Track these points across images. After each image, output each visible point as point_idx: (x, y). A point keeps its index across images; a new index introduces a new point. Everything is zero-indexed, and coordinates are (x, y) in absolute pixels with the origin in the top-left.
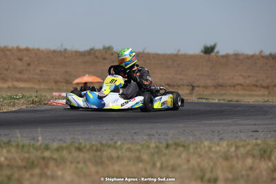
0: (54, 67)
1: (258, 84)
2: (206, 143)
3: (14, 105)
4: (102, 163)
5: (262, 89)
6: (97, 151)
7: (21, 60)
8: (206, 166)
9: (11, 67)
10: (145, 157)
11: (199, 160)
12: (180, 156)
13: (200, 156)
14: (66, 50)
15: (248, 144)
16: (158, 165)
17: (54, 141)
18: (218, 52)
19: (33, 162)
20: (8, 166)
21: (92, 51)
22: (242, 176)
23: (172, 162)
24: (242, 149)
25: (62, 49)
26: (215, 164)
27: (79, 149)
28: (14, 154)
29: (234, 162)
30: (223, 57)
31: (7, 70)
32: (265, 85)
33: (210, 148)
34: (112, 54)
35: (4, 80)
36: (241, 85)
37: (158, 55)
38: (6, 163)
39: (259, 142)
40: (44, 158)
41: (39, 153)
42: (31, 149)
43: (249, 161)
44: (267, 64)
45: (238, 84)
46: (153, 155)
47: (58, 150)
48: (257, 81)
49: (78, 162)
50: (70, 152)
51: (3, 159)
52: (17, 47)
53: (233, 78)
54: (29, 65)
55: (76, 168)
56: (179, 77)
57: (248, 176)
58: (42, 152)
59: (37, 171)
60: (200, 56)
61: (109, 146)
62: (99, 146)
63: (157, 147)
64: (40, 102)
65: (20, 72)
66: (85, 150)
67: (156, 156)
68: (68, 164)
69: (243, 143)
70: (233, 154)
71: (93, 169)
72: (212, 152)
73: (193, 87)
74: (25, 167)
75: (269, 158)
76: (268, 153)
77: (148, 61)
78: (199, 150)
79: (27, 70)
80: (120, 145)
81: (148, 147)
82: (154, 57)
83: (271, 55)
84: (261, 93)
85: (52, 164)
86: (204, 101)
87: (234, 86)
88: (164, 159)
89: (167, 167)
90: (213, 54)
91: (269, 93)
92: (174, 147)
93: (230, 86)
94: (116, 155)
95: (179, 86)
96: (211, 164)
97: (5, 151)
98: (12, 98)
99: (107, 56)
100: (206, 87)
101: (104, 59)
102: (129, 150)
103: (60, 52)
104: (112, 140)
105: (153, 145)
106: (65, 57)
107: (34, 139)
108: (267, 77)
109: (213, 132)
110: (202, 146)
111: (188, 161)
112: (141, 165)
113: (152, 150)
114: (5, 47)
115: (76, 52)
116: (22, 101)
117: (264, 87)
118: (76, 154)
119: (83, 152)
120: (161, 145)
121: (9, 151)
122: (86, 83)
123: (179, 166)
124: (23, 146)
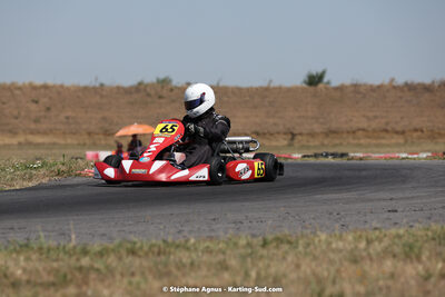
0: (86, 112)
1: (389, 128)
2: (323, 237)
3: (30, 179)
4: (168, 274)
5: (395, 136)
6: (159, 254)
7: (37, 102)
8: (326, 274)
9: (23, 114)
10: (233, 262)
11: (313, 264)
12: (284, 258)
13: (315, 258)
14: (102, 85)
15: (385, 235)
16: (253, 274)
17: (93, 236)
18: (328, 83)
19: (65, 276)
20: (28, 282)
21: (142, 87)
22: (380, 289)
23: (273, 270)
24: (376, 243)
25: (97, 85)
26: (338, 271)
27: (133, 252)
28: (36, 263)
29: (367, 266)
30: (336, 89)
31: (16, 118)
32: (399, 128)
33: (329, 244)
34: (172, 90)
35: (13, 133)
36: (364, 130)
37: (240, 89)
38: (25, 278)
39: (401, 231)
40: (80, 269)
41: (73, 261)
42: (61, 255)
43: (388, 264)
44: (401, 97)
45: (359, 129)
46: (243, 258)
47: (101, 254)
48: (387, 124)
49: (133, 274)
50: (120, 259)
51: (19, 272)
52: (30, 84)
53: (351, 120)
54: (48, 109)
55: (130, 283)
56: (271, 121)
57: (388, 288)
58: (78, 260)
59: (72, 290)
60: (303, 89)
61: (178, 246)
62: (162, 245)
63: (249, 245)
64: (69, 173)
65: (37, 121)
66: (141, 253)
67: (249, 260)
68: (118, 277)
69: (377, 233)
70: (364, 254)
71: (156, 284)
72: (333, 251)
73: (293, 136)
74: (53, 284)
75: (419, 259)
76: (416, 250)
77: (226, 99)
78: (312, 247)
79: (45, 117)
80: (194, 244)
81: (236, 244)
82: (233, 92)
83: (406, 84)
84: (393, 141)
85: (93, 276)
86: (312, 160)
87: (354, 132)
88: (261, 264)
89: (266, 277)
90: (321, 86)
91: (406, 142)
92: (274, 244)
93: (348, 132)
94: (189, 261)
95: (272, 134)
96: (333, 270)
97: (22, 258)
98: (27, 168)
99: (165, 93)
100: (312, 135)
101: (160, 97)
102: (208, 251)
103: (94, 88)
104: (180, 232)
105: (243, 242)
106: (102, 96)
107: (64, 234)
108: (402, 118)
109: (331, 214)
110: (316, 240)
111: (298, 266)
112: (226, 276)
113: (242, 251)
114: (13, 84)
115: (118, 88)
116: (42, 171)
117: (397, 133)
118: (128, 260)
119: (140, 257)
120: (255, 241)
121: (28, 259)
122: (134, 136)
123: (285, 276)
124: (49, 250)
